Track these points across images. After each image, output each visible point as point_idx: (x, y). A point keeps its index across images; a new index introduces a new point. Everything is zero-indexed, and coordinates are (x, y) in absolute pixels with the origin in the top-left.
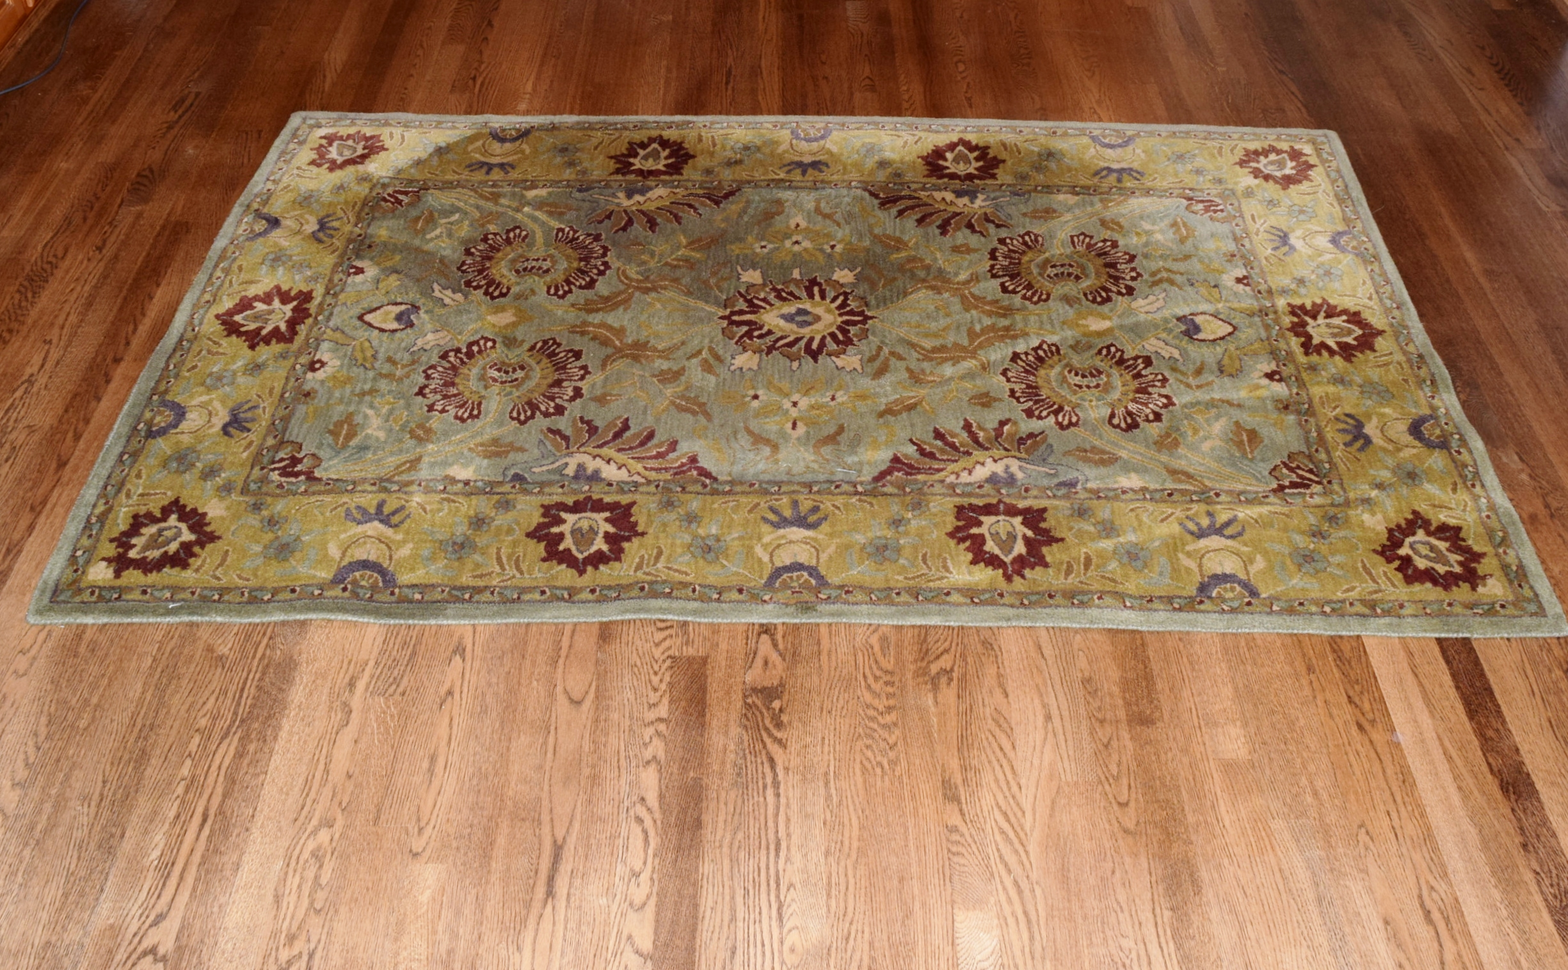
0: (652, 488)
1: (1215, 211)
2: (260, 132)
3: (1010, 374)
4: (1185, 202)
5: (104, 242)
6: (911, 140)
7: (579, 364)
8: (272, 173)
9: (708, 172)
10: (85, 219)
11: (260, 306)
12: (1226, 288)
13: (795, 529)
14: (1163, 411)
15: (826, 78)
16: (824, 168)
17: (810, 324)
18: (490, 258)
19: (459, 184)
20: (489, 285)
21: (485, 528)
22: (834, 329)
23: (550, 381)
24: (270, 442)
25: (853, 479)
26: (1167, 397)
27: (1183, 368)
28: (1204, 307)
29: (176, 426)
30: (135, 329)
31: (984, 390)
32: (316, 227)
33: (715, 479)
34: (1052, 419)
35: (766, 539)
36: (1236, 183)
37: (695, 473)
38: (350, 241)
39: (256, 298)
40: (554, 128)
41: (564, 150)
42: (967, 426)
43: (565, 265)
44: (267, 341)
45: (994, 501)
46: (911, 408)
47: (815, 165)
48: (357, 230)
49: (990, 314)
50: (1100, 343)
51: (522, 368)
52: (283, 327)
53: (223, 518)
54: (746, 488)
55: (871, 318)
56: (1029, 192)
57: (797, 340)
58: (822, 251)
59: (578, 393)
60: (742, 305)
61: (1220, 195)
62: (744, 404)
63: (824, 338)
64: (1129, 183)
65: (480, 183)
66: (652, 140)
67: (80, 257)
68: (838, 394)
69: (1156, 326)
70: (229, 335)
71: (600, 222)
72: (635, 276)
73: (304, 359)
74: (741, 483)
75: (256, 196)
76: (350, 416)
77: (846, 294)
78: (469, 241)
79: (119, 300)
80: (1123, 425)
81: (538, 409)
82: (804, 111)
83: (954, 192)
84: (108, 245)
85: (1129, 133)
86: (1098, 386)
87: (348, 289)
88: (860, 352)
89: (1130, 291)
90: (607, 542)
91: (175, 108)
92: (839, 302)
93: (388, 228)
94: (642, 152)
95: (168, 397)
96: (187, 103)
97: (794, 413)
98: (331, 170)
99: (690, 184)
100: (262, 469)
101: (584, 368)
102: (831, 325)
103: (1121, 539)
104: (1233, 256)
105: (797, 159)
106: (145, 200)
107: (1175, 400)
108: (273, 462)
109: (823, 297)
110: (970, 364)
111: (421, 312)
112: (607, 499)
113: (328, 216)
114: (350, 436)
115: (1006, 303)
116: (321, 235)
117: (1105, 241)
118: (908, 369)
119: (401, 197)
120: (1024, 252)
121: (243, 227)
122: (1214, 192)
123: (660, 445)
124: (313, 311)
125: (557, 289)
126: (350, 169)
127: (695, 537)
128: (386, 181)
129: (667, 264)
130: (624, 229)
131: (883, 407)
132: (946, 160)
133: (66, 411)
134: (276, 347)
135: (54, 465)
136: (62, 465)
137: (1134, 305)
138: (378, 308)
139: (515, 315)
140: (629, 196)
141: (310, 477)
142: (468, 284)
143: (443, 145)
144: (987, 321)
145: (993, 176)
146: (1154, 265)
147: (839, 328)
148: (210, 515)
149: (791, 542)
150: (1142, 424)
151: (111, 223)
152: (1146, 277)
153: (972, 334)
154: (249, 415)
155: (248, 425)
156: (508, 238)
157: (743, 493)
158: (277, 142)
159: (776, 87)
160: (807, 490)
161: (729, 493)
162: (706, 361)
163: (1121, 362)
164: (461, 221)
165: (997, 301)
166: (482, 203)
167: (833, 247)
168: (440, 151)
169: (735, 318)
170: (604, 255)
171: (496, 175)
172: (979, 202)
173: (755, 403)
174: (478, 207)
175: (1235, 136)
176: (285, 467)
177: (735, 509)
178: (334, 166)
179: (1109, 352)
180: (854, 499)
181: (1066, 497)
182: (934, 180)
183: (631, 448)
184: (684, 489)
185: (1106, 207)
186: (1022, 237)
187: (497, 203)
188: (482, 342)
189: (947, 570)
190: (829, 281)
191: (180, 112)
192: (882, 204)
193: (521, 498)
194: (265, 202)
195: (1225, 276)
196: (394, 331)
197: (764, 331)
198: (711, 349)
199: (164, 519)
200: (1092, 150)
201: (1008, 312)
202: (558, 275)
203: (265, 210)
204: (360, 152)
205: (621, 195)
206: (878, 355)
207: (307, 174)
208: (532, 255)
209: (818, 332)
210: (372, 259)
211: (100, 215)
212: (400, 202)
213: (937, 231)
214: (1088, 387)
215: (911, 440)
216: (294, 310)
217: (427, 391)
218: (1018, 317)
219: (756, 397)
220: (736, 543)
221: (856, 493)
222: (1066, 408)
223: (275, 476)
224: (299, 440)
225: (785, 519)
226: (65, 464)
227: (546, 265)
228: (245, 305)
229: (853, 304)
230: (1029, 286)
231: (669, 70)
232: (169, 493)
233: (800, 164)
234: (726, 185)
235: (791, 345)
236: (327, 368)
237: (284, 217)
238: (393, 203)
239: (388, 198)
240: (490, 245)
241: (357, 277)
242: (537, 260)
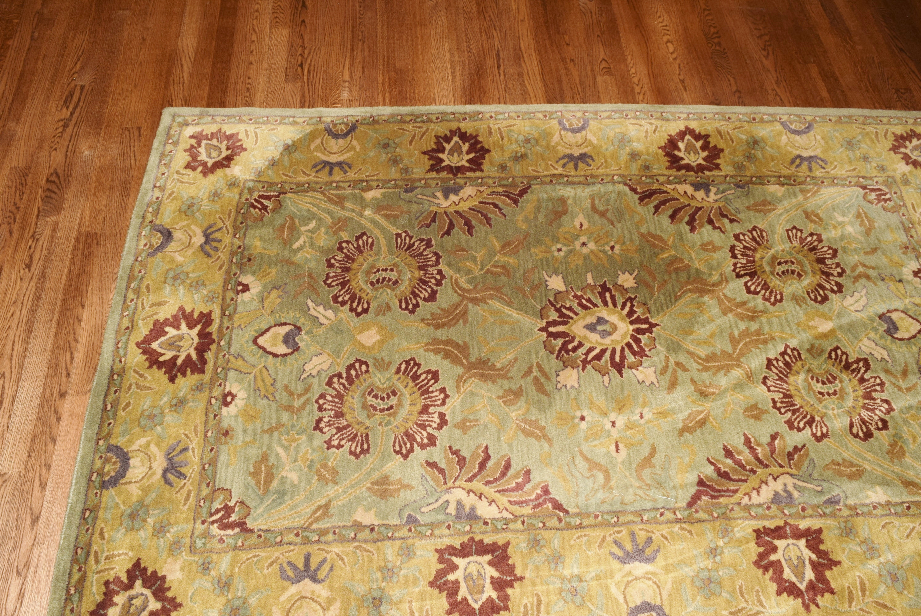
0: (518, 525)
1: (885, 200)
2: (139, 128)
3: (769, 383)
4: (862, 192)
5: (31, 257)
6: (651, 128)
7: (438, 386)
8: (157, 179)
9: (503, 167)
10: (11, 233)
11: (171, 331)
12: (908, 282)
13: (637, 563)
14: (887, 417)
15: (572, 60)
16: (590, 162)
17: (610, 334)
18: (347, 270)
19: (311, 189)
20: (352, 299)
21: (395, 579)
22: (628, 339)
23: (419, 407)
24: (205, 491)
25: (672, 506)
26: (887, 402)
27: (893, 370)
28: (897, 304)
29: (123, 476)
30: (72, 358)
31: (752, 402)
32: (203, 240)
33: (567, 512)
34: (808, 431)
35: (618, 577)
36: (895, 170)
37: (550, 505)
38: (233, 254)
39: (166, 322)
40: (374, 121)
41: (386, 146)
42: (747, 442)
43: (409, 275)
44: (183, 371)
45: (781, 523)
46: (702, 423)
47: (583, 157)
48: (237, 242)
49: (742, 317)
50: (828, 346)
51: (394, 393)
52: (194, 355)
53: (180, 582)
54: (591, 520)
55: (656, 325)
56: (747, 183)
57: (603, 351)
58: (604, 252)
59: (443, 421)
60: (554, 316)
61: (886, 183)
62: (574, 426)
63: (623, 349)
64: (818, 173)
65: (326, 184)
66: (453, 133)
67: (13, 276)
68: (645, 411)
69: (864, 325)
70: (150, 367)
71: (428, 226)
72: (465, 286)
73: (217, 392)
74: (588, 515)
75: (148, 206)
76: (265, 456)
77: (631, 299)
78: (330, 250)
79: (54, 325)
80: (861, 434)
81: (415, 440)
82: (562, 100)
83: (692, 185)
84: (35, 262)
85: (809, 118)
86: (835, 393)
87: (240, 309)
88: (653, 365)
89: (840, 288)
90: (495, 589)
91: (66, 104)
92: (627, 309)
93: (261, 239)
94: (448, 147)
95: (113, 442)
96: (75, 98)
97: (615, 434)
98: (205, 173)
99: (490, 181)
100: (203, 522)
101: (443, 390)
102: (626, 333)
103: (882, 559)
104: (907, 248)
105: (568, 152)
106: (58, 209)
107: (894, 406)
108: (212, 515)
109: (615, 305)
110: (737, 373)
111: (303, 333)
112: (488, 540)
113: (210, 227)
114: (269, 479)
115: (751, 305)
116: (207, 248)
117: (811, 235)
118: (692, 380)
119: (266, 203)
120: (755, 250)
121: (143, 242)
122: (880, 180)
123: (516, 476)
124: (215, 336)
125: (407, 304)
126: (219, 172)
127: (563, 579)
128: (251, 184)
129: (488, 271)
130: (448, 233)
131: (680, 425)
132: (679, 150)
133: (29, 456)
134: (192, 378)
135: (29, 521)
136: (35, 520)
137: (846, 303)
138: (268, 330)
139: (378, 332)
140: (446, 197)
141: (241, 525)
142: (335, 298)
143: (290, 142)
144: (743, 326)
145: (717, 167)
146: (853, 259)
147: (633, 337)
148: (169, 578)
149: (636, 579)
150: (876, 433)
151: (33, 236)
152: (848, 272)
153: (734, 341)
154: (182, 458)
155: (183, 470)
156: (359, 246)
157: (590, 526)
158: (156, 143)
159: (537, 72)
160: (638, 519)
161: (580, 527)
162: (535, 377)
163: (847, 366)
164: (317, 228)
165: (744, 303)
166: (331, 207)
167: (612, 248)
168: (289, 149)
169: (551, 329)
170: (437, 263)
171: (338, 175)
172: (712, 197)
173: (583, 425)
174: (329, 212)
175: (885, 120)
176: (221, 519)
177: (589, 544)
178: (208, 171)
179: (836, 355)
180: (676, 528)
181: (833, 515)
182: (673, 172)
183: (496, 480)
184: (544, 524)
185: (806, 199)
186: (750, 232)
187: (343, 208)
188: (357, 365)
189: (762, 605)
190: (615, 285)
191: (71, 108)
192: (641, 199)
193: (419, 543)
194: (157, 212)
195: (905, 270)
196: (285, 355)
197: (576, 343)
198: (539, 366)
199: (130, 586)
200: (784, 137)
201: (754, 315)
202: (404, 287)
203: (158, 222)
204: (225, 153)
205: (439, 194)
206: (667, 366)
207: (185, 179)
208: (381, 265)
209: (617, 342)
210: (253, 274)
211: (23, 228)
212: (265, 208)
213: (688, 228)
214: (828, 394)
215: (708, 459)
216: (199, 334)
217: (322, 425)
218: (764, 320)
219: (583, 418)
220: (595, 583)
221: (678, 521)
222: (817, 418)
223: (215, 529)
224: (228, 487)
225: (627, 554)
226: (38, 518)
227: (394, 276)
228: (158, 329)
229: (639, 311)
230: (766, 287)
231: (452, 55)
232: (131, 553)
233: (570, 157)
234: (518, 180)
235: (598, 357)
236: (237, 401)
237: (175, 229)
238: (260, 210)
239: (256, 204)
240: (346, 254)
241: (245, 294)
242: (386, 270)
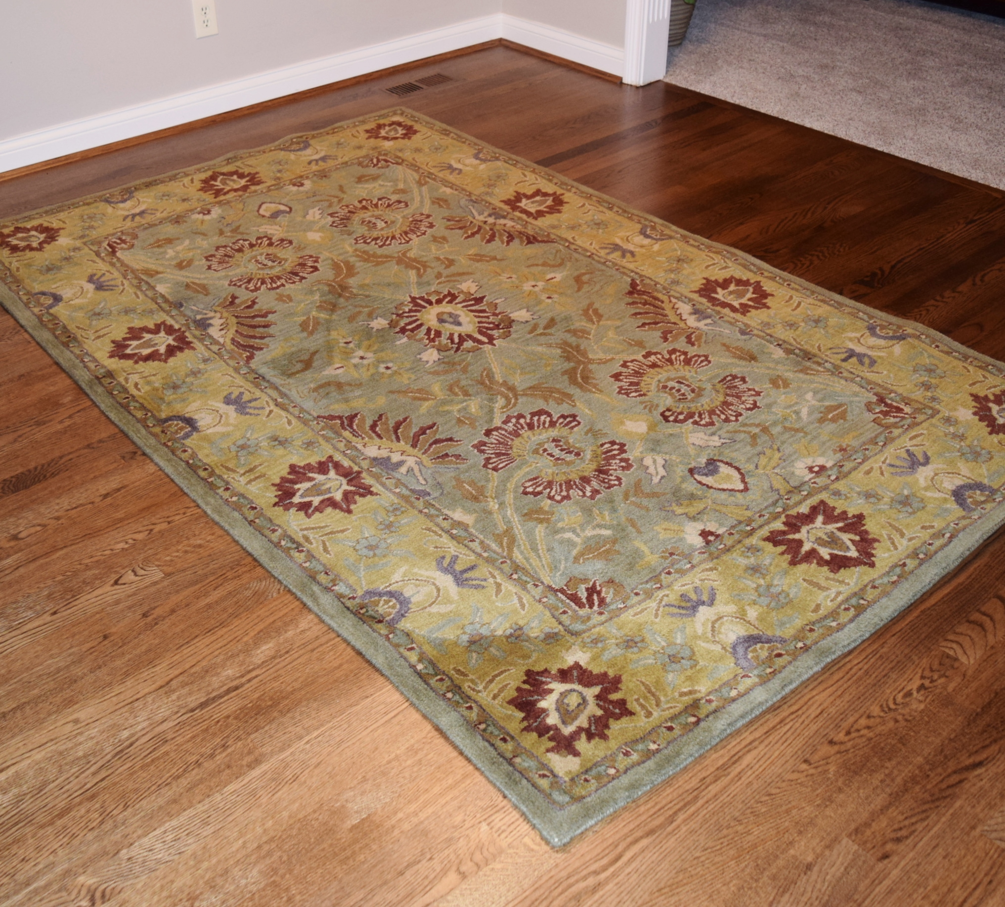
9: (309, 445)
11: (825, 552)
18: (584, 478)
19: (516, 569)
20: (613, 457)
22: (444, 304)
23: (657, 370)
24: (896, 432)
29: (968, 485)
32: (702, 609)
44: (843, 515)
47: (232, 401)
51: (664, 387)
52: (820, 519)
53: (962, 405)
57: (472, 311)
58: (358, 345)
71: (457, 456)
73: (821, 481)
76: (821, 421)
78: (578, 503)
81: (686, 358)
87: (732, 522)
90: (728, 286)
94: (318, 500)
95: (962, 512)
98: (616, 683)
99: (341, 444)
100: (915, 418)
101: (623, 366)
105: (235, 414)
108: (903, 418)
111: (691, 466)
112: (703, 300)
113: (678, 616)
114: (830, 409)
119: (583, 595)
124: (783, 518)
125: (570, 422)
128: (575, 627)
129: (466, 395)
130: (450, 440)
132: (156, 351)
134: (840, 506)
138: (724, 490)
139: (624, 425)
140: (401, 463)
141: (881, 400)
142: (627, 468)
148: (971, 412)
154: (898, 463)
155: (905, 455)
156: (546, 488)
162: (545, 330)
167: (348, 343)
169: (485, 340)
171: (468, 560)
176: (896, 412)
182: (196, 345)
188: (672, 419)
193: (753, 324)
196: (728, 464)
198: (531, 332)
202: (554, 433)
204: (560, 688)
205: (403, 470)
207: (647, 699)
208: (549, 461)
212: (592, 590)
216: (798, 530)
217: (750, 406)
223: (908, 411)
224: (873, 424)
225: (624, 252)
228: (838, 563)
232: (996, 440)
233: (241, 410)
236: (810, 464)
237: (724, 648)
238: (599, 593)
239: (596, 603)
240: (568, 491)
241: (713, 530)
242: (551, 455)
